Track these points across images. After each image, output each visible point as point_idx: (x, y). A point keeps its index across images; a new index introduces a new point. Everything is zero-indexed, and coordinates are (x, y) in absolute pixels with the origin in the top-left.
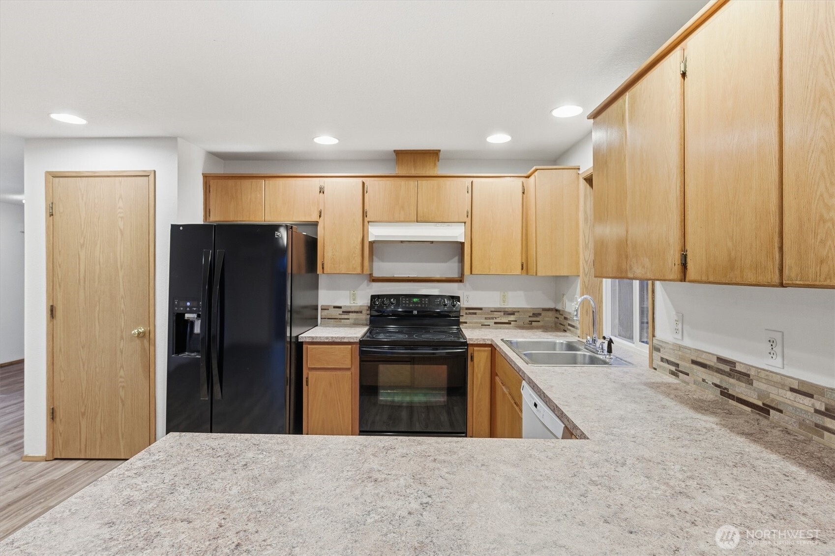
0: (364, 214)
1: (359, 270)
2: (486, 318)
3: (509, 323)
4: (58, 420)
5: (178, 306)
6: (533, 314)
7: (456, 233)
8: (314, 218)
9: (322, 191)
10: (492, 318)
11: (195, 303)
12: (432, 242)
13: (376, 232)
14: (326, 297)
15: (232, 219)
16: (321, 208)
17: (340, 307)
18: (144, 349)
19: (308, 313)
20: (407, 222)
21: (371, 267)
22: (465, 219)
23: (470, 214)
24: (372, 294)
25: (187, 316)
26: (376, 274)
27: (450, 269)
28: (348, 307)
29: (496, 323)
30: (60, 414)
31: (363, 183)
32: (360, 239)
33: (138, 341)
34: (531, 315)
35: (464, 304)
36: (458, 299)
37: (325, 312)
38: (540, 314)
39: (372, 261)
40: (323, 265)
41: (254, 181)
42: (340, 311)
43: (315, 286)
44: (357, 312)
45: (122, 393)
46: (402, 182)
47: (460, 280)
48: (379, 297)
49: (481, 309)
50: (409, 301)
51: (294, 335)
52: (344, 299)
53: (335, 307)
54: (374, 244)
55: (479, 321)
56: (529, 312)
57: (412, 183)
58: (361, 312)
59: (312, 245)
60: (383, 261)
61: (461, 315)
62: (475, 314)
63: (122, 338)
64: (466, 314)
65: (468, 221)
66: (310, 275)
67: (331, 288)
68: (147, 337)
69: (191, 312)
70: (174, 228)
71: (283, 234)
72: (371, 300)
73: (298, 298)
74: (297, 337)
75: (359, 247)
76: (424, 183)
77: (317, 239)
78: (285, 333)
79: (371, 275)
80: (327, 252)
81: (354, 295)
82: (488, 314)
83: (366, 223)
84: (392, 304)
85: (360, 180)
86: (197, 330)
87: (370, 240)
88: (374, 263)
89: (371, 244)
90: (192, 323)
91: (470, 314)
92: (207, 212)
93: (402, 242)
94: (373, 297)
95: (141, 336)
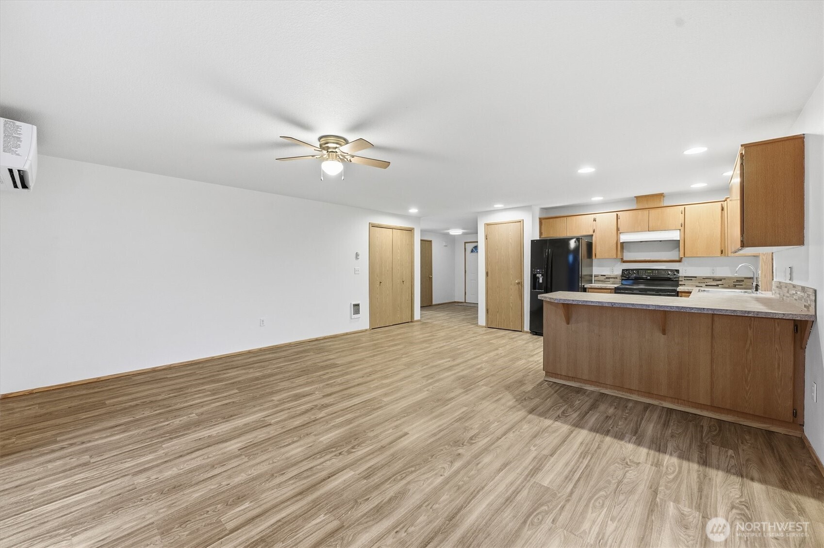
0: (618, 229)
1: (615, 257)
2: (699, 283)
3: (717, 285)
4: (489, 313)
5: (534, 271)
6: (737, 281)
7: (675, 235)
8: (591, 233)
9: (595, 220)
10: (704, 283)
11: (541, 270)
12: (661, 241)
13: (624, 238)
14: (596, 270)
15: (552, 236)
16: (595, 228)
17: (605, 276)
18: (519, 288)
19: (588, 278)
20: (642, 231)
21: (622, 255)
22: (680, 228)
23: (683, 225)
24: (624, 268)
25: (537, 275)
26: (625, 259)
27: (673, 255)
28: (609, 275)
29: (706, 285)
30: (489, 311)
31: (617, 215)
32: (615, 242)
33: (517, 286)
34: (735, 281)
35: (682, 274)
36: (678, 271)
37: (596, 278)
38: (743, 281)
39: (623, 252)
40: (596, 254)
41: (562, 219)
42: (605, 277)
43: (591, 265)
44: (614, 278)
45: (511, 305)
46: (640, 212)
47: (680, 261)
48: (627, 270)
49: (696, 277)
50: (645, 272)
51: (583, 284)
52: (607, 271)
53: (602, 275)
54: (624, 244)
55: (695, 284)
56: (733, 279)
57: (646, 212)
58: (617, 278)
59: (590, 246)
60: (630, 252)
61: (680, 280)
62: (692, 280)
63: (511, 284)
64: (685, 280)
65: (682, 229)
66: (589, 260)
67: (599, 266)
68: (521, 284)
69: (540, 274)
70: (532, 241)
71: (572, 244)
72: (622, 272)
73: (584, 271)
74: (584, 286)
75: (615, 246)
76: (652, 212)
77: (592, 243)
78: (579, 284)
79: (622, 259)
80: (597, 249)
81: (612, 269)
82: (701, 280)
83: (619, 233)
84: (635, 273)
85: (615, 213)
86: (541, 281)
87: (621, 241)
88: (624, 253)
89: (622, 243)
90: (539, 278)
91: (687, 279)
92: (541, 234)
93: (641, 242)
94: (623, 270)
95: (518, 283)
